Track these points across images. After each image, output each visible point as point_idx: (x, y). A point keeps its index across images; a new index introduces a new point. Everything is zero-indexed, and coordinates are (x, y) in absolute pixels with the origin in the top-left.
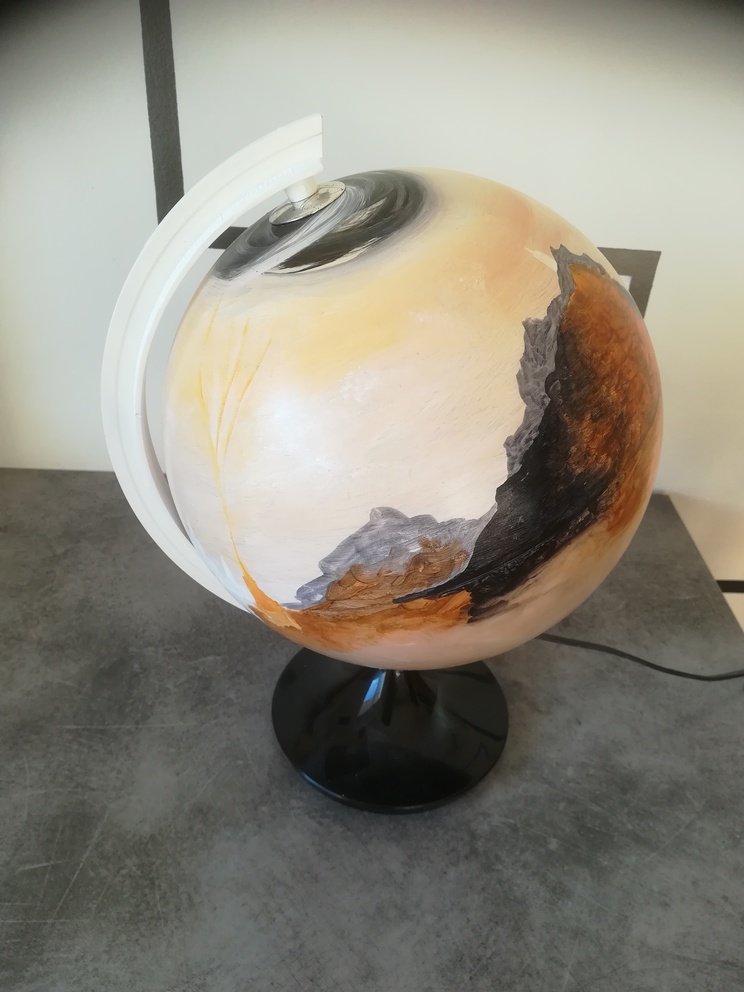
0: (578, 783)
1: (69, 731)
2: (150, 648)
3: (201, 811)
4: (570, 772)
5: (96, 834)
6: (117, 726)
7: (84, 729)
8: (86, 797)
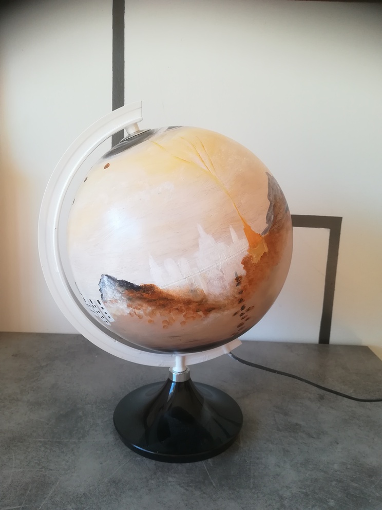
0: (342, 472)
1: (40, 442)
2: (89, 405)
3: (114, 482)
4: (336, 467)
5: (51, 492)
6: (67, 440)
7: (49, 441)
8: (46, 473)
